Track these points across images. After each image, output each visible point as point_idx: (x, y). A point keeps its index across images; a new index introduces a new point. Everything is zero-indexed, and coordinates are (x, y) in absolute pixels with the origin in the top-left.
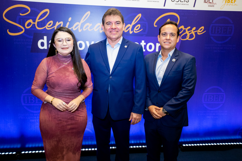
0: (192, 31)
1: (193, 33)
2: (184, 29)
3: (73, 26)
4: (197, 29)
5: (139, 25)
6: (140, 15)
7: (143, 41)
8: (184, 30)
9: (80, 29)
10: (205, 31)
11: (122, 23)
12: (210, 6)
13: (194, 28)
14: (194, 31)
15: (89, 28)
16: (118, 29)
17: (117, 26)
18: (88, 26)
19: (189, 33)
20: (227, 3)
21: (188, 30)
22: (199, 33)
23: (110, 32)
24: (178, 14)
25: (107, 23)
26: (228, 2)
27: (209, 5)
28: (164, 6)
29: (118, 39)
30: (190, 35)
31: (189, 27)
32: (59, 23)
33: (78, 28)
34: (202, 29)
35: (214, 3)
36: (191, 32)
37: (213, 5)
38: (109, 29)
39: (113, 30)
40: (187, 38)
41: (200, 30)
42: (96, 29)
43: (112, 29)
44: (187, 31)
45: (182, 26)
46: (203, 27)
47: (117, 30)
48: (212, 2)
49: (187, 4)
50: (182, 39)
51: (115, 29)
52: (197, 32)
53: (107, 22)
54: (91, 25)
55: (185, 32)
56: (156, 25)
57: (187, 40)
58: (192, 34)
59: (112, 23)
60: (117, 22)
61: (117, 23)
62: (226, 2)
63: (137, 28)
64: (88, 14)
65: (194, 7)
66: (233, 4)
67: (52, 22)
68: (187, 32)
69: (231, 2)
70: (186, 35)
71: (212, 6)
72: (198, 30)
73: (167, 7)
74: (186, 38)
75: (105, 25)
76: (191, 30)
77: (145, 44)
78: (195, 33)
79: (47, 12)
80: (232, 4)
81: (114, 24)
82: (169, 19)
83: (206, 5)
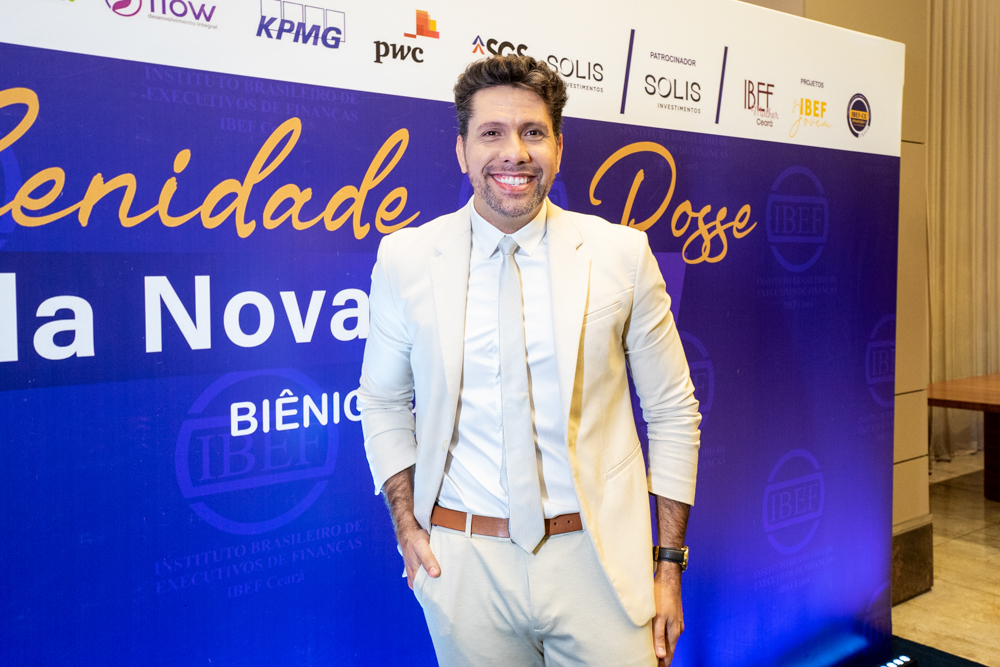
0: (717, 223)
1: (721, 230)
2: (692, 214)
3: (200, 203)
4: (730, 218)
8: (692, 218)
9: (247, 221)
10: (755, 224)
12: (762, 123)
13: (723, 213)
14: (723, 223)
15: (295, 211)
18: (288, 203)
19: (710, 230)
20: (804, 116)
21: (709, 218)
22: (739, 231)
24: (670, 151)
26: (807, 113)
27: (759, 117)
28: (622, 111)
30: (712, 241)
31: (707, 209)
32: (105, 181)
33: (234, 214)
34: (745, 214)
35: (772, 111)
36: (714, 228)
37: (768, 120)
40: (705, 257)
41: (741, 220)
42: (336, 217)
44: (701, 223)
45: (684, 201)
46: (747, 208)
48: (764, 107)
49: (696, 111)
50: (689, 258)
52: (732, 227)
54: (308, 194)
55: (697, 228)
56: (596, 196)
57: (705, 262)
58: (718, 235)
62: (801, 113)
64: (291, 133)
65: (717, 121)
66: (821, 120)
67: (57, 175)
68: (703, 229)
69: (816, 115)
70: (700, 239)
71: (767, 123)
72: (733, 220)
73: (628, 119)
74: (701, 255)
76: (715, 219)
78: (725, 231)
79: (22, 109)
80: (816, 119)
82: (642, 171)
83: (752, 116)
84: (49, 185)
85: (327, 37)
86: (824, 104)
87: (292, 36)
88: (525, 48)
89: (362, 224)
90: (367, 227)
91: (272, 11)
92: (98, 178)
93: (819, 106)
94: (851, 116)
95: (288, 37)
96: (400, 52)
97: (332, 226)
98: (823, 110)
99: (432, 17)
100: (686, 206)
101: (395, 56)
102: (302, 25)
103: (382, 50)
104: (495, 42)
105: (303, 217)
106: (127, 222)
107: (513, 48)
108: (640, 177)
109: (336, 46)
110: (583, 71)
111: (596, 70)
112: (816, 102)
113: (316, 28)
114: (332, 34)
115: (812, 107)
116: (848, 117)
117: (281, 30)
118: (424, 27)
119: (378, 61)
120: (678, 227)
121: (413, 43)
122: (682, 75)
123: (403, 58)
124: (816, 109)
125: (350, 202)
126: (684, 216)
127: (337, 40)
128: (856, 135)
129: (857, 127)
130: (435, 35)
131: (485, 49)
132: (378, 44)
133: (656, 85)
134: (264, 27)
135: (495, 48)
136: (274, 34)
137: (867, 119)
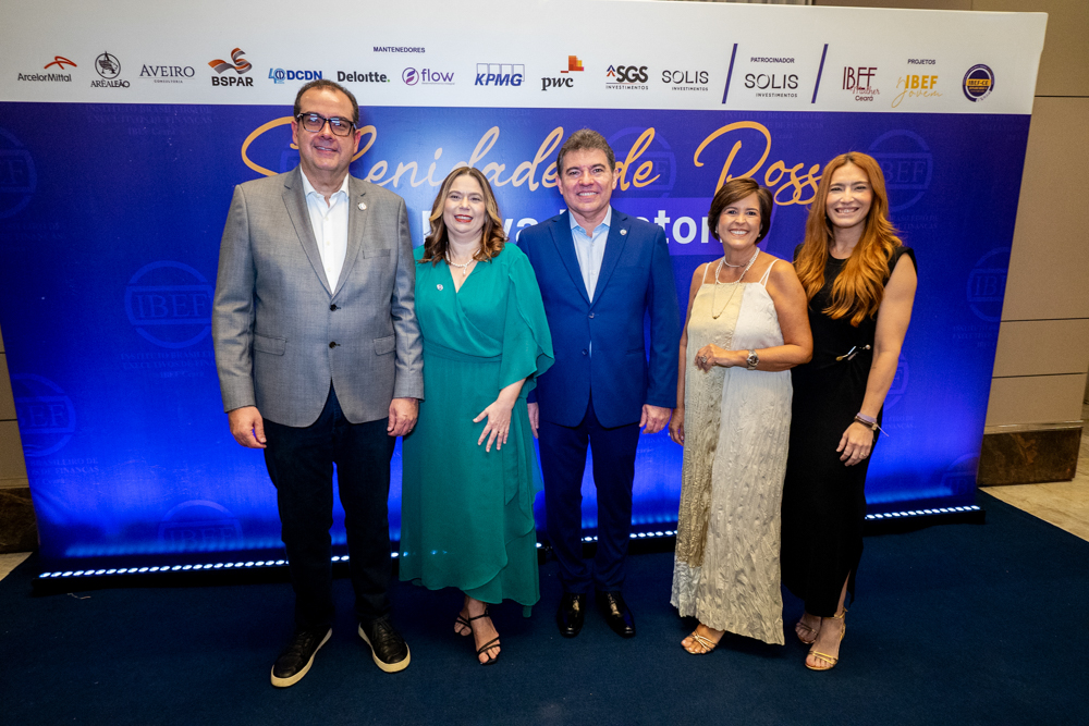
0: (809, 176)
1: (812, 181)
2: (784, 170)
5: (649, 164)
6: (651, 132)
7: (662, 213)
8: (785, 173)
11: (608, 168)
12: (861, 98)
13: (815, 168)
14: (814, 176)
15: (495, 176)
16: (598, 184)
17: (596, 178)
19: (801, 182)
21: (798, 174)
23: (578, 194)
24: (765, 125)
25: (568, 170)
26: (913, 87)
27: (859, 94)
28: (724, 102)
29: (601, 214)
30: (803, 189)
31: (801, 166)
32: (404, 165)
35: (873, 89)
36: (806, 179)
37: (869, 95)
38: (576, 186)
39: (585, 189)
40: (796, 200)
42: (519, 179)
43: (582, 185)
44: (793, 176)
45: (778, 160)
47: (594, 188)
48: (865, 86)
49: (792, 95)
50: (780, 201)
51: (591, 185)
53: (568, 167)
54: (503, 167)
55: (790, 180)
56: (699, 161)
57: (795, 204)
58: (809, 185)
59: (582, 172)
60: (595, 166)
61: (596, 169)
62: (907, 87)
63: (642, 173)
64: (494, 135)
65: (813, 101)
66: (929, 91)
67: (383, 164)
68: (795, 180)
69: (923, 87)
70: (792, 188)
71: (867, 98)
73: (730, 106)
74: (792, 199)
75: (565, 177)
76: (807, 173)
77: (668, 220)
80: (924, 91)
81: (586, 173)
82: (739, 142)
83: (850, 95)
84: (380, 169)
85: (514, 80)
86: (933, 77)
87: (494, 82)
88: (646, 68)
89: (534, 182)
90: (537, 184)
91: (483, 70)
92: (401, 164)
93: (929, 80)
94: (967, 84)
95: (492, 83)
96: (558, 83)
97: (517, 184)
98: (933, 82)
99: (579, 59)
100: (780, 165)
101: (555, 85)
102: (499, 76)
103: (547, 83)
104: (623, 68)
105: (500, 180)
106: (414, 185)
107: (636, 70)
108: (738, 146)
109: (519, 84)
110: (691, 77)
111: (703, 77)
112: (924, 77)
113: (507, 76)
114: (517, 77)
115: (920, 81)
116: (964, 86)
117: (488, 80)
118: (574, 65)
119: (544, 89)
120: (771, 179)
121: (566, 76)
122: (780, 71)
123: (560, 85)
124: (924, 82)
125: (527, 170)
126: (778, 172)
127: (520, 81)
128: (974, 100)
129: (974, 93)
130: (582, 69)
131: (616, 73)
132: (544, 80)
133: (755, 81)
134: (479, 79)
135: (623, 71)
136: (484, 83)
137: (989, 84)
